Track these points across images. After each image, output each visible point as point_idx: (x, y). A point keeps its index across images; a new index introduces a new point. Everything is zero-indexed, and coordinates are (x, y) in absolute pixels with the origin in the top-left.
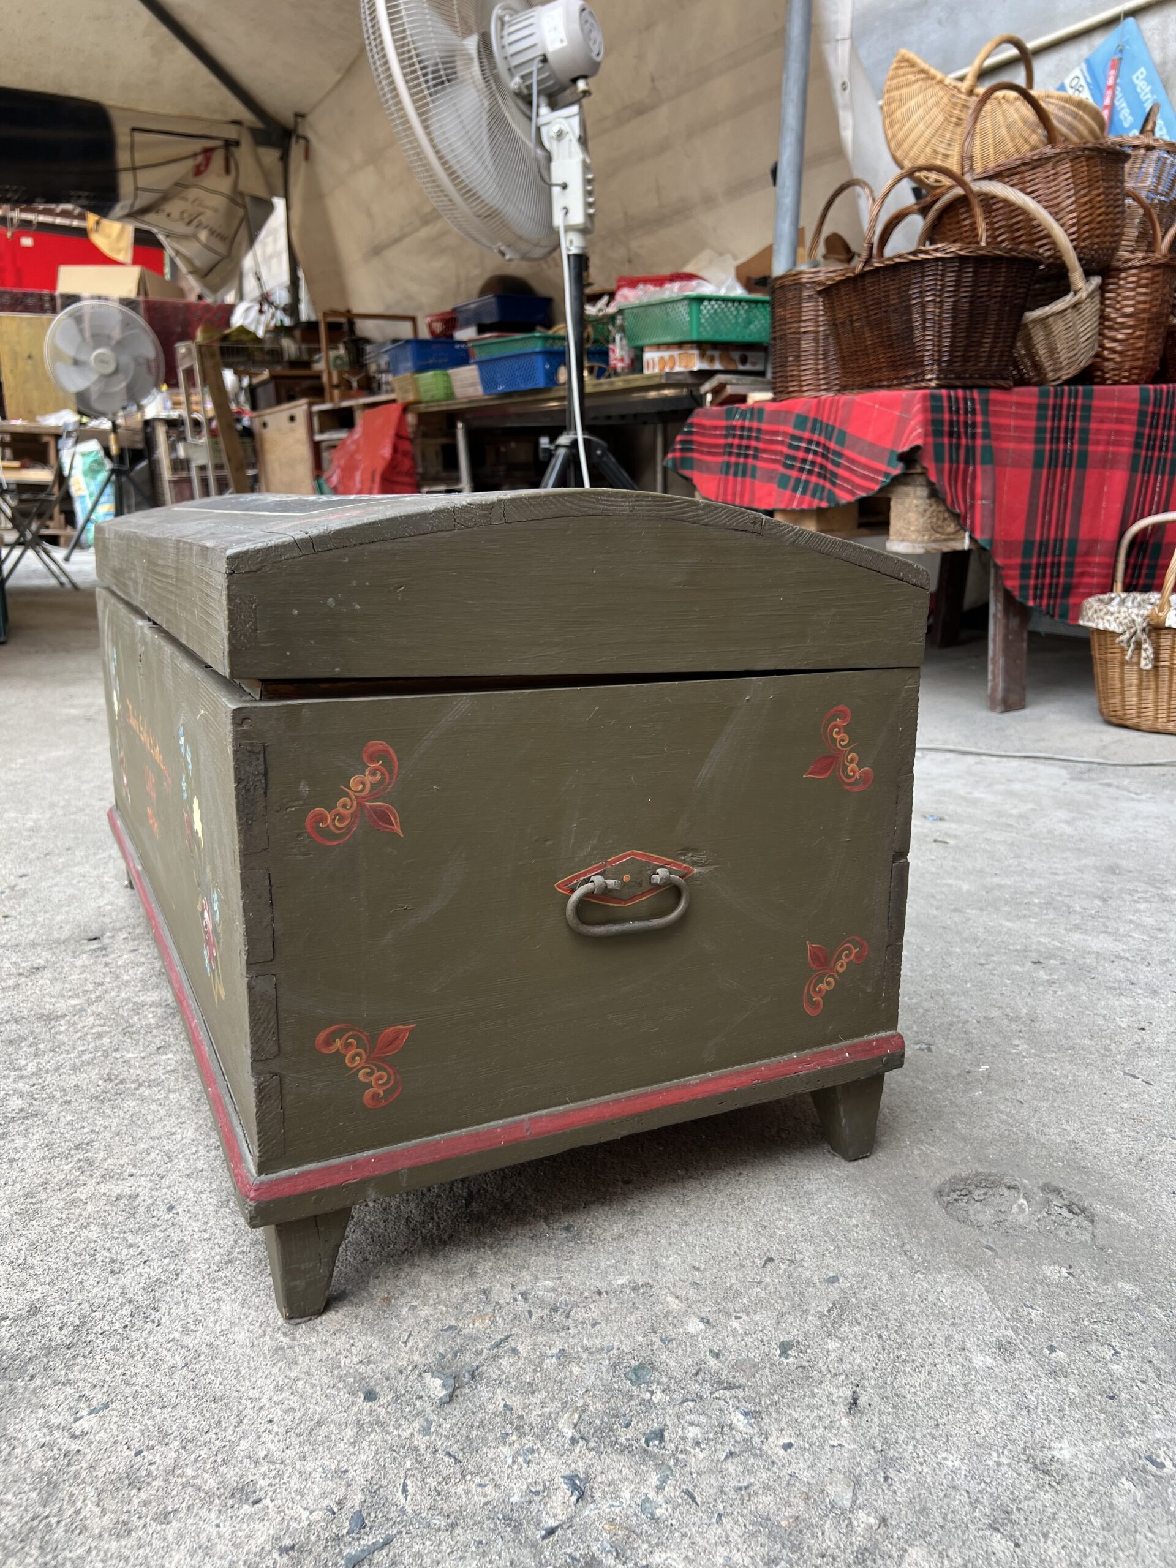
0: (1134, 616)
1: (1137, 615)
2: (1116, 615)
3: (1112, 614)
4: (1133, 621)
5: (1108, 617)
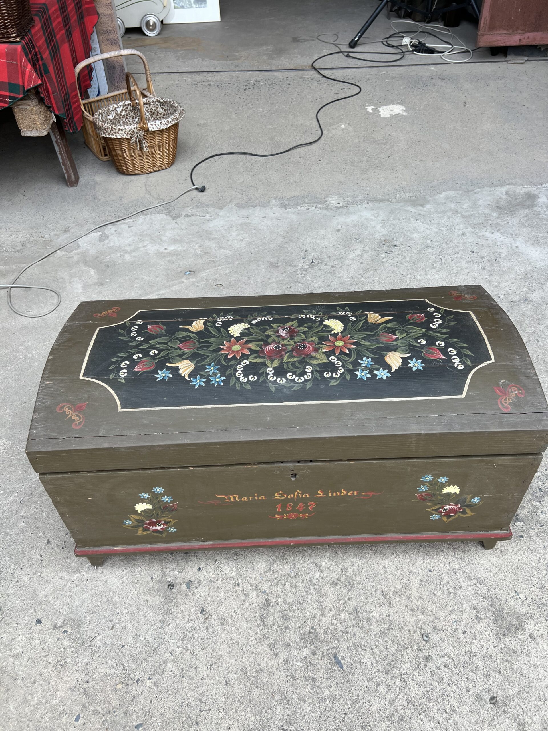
0: (133, 130)
1: (134, 128)
2: (124, 130)
3: (122, 130)
4: (133, 131)
5: (120, 132)
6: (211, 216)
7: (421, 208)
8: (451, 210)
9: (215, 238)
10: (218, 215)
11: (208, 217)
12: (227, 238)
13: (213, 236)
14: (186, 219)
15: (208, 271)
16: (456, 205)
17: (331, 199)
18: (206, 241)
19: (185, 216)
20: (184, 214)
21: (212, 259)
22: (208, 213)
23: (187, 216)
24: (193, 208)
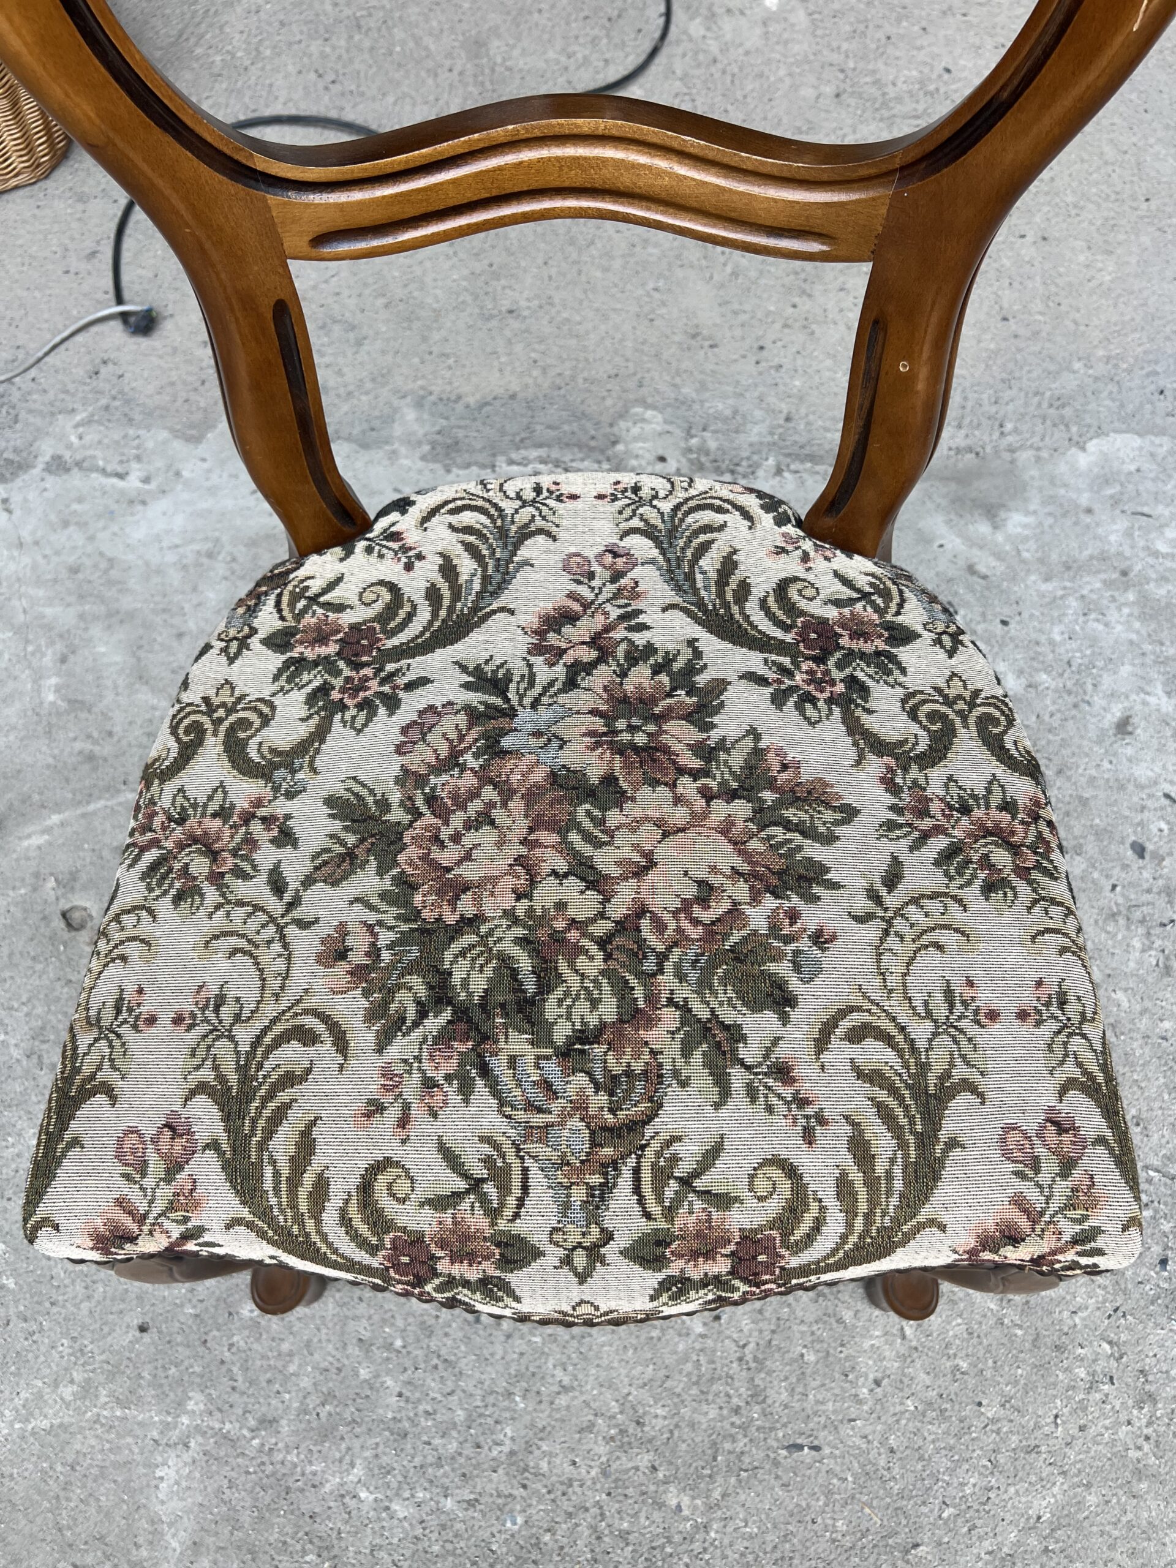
6: (146, 480)
7: (983, 528)
8: (1103, 557)
9: (131, 615)
10: (178, 474)
11: (133, 482)
12: (176, 621)
13: (127, 603)
14: (51, 481)
15: (55, 818)
16: (1129, 533)
17: (636, 430)
18: (96, 631)
19: (48, 469)
20: (47, 449)
21: (88, 746)
22: (138, 458)
23: (58, 466)
24: (88, 422)
